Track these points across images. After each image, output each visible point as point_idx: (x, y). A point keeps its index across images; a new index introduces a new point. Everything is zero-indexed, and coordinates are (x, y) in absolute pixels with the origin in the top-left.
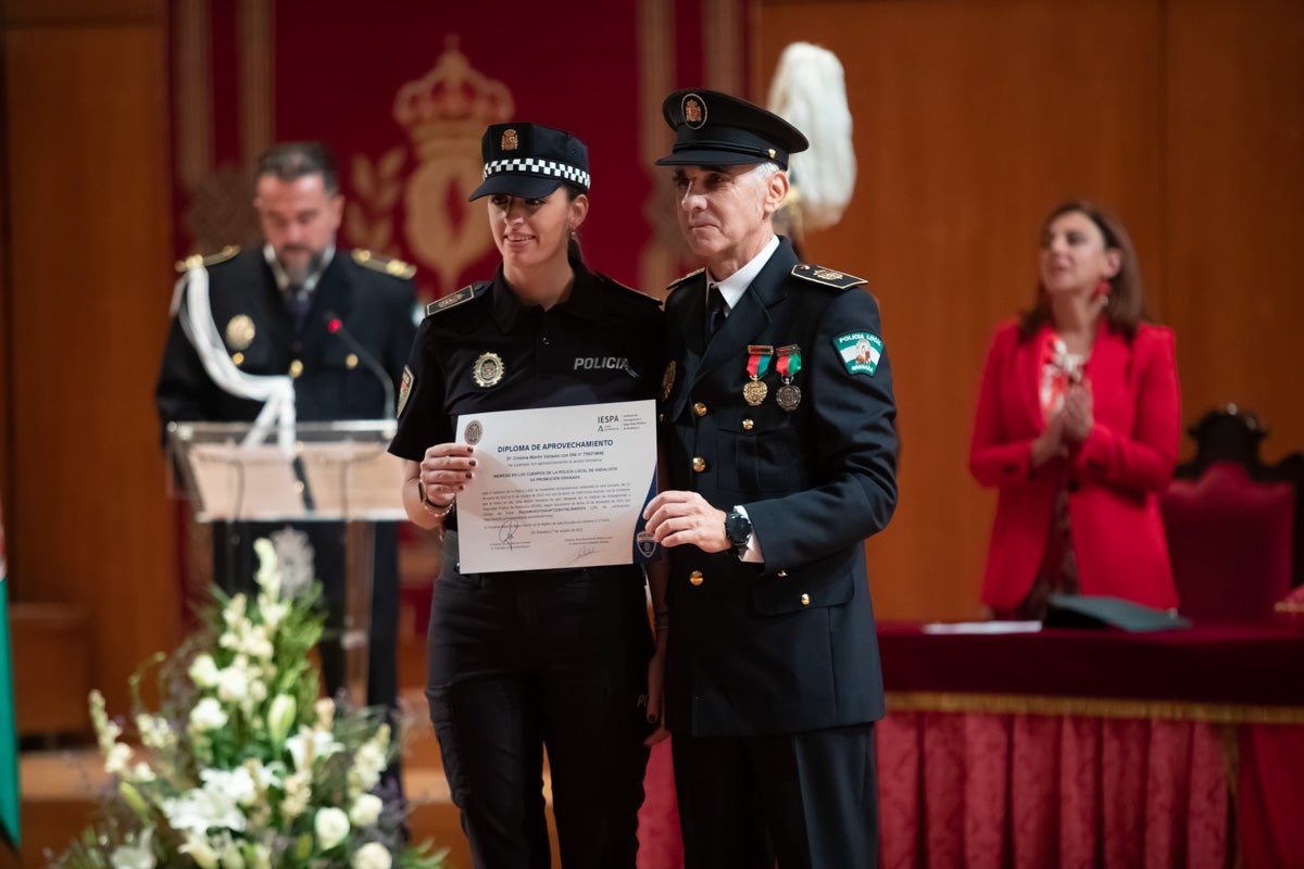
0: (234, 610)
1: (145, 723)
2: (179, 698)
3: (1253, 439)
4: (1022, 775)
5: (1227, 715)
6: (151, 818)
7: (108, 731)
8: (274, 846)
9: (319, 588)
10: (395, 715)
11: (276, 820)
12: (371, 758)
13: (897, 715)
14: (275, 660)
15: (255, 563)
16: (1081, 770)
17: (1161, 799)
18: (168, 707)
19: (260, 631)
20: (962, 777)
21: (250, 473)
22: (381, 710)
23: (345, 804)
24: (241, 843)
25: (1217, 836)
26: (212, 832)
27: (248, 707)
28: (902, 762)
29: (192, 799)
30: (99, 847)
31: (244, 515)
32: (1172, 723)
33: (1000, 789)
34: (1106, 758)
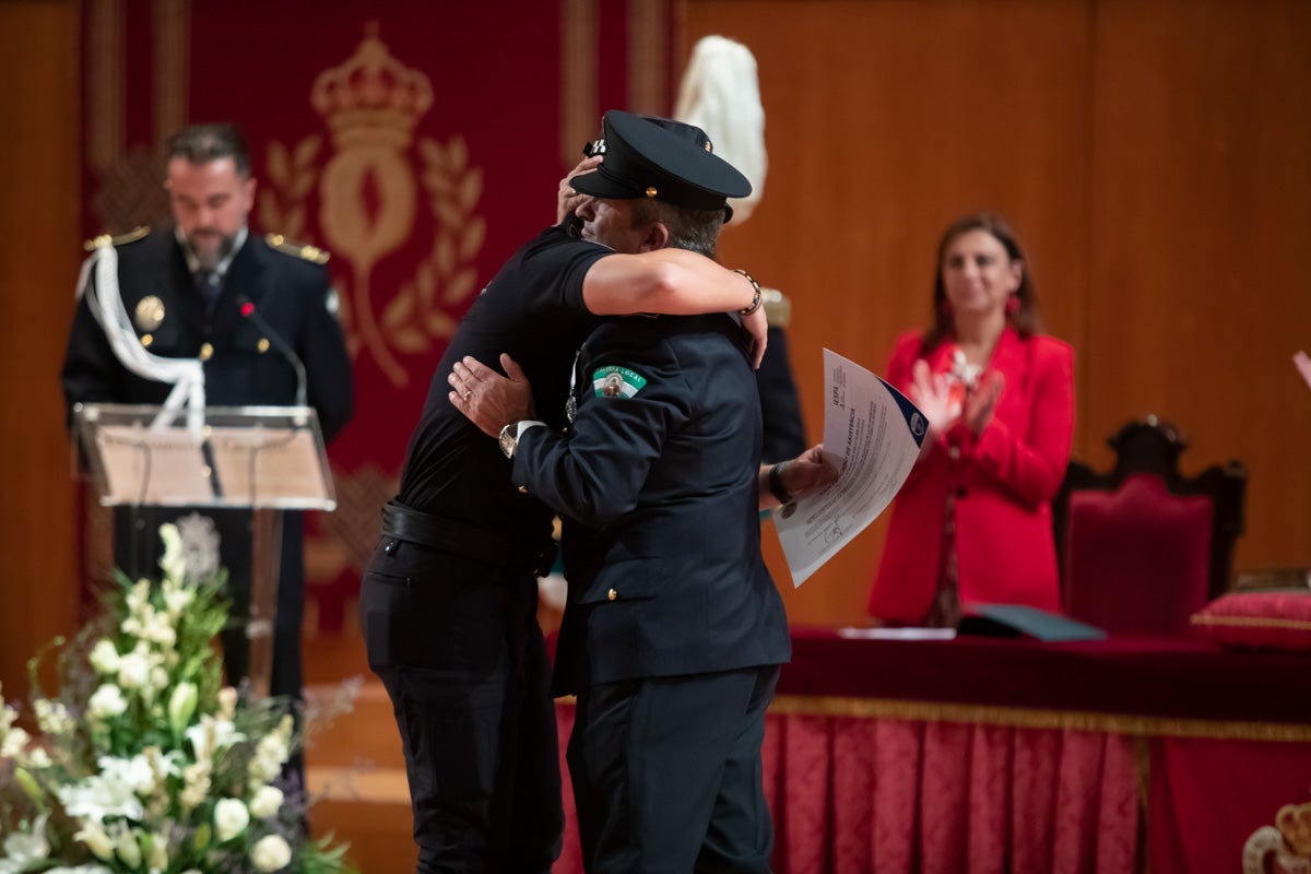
0: (137, 596)
1: (42, 708)
2: (79, 683)
3: (1172, 451)
4: (932, 783)
5: (1139, 727)
6: (46, 804)
8: (171, 836)
9: (225, 575)
10: (298, 706)
11: (175, 810)
12: (274, 750)
13: (806, 719)
14: (177, 647)
15: (160, 548)
16: (992, 779)
17: (1071, 810)
18: (66, 692)
19: (163, 618)
20: (872, 785)
21: (156, 456)
22: (284, 700)
23: (246, 796)
24: (138, 832)
25: (1126, 850)
26: (107, 821)
27: (148, 694)
28: (812, 767)
29: (88, 786)
31: (149, 500)
32: (1085, 734)
33: (910, 796)
34: (1017, 768)
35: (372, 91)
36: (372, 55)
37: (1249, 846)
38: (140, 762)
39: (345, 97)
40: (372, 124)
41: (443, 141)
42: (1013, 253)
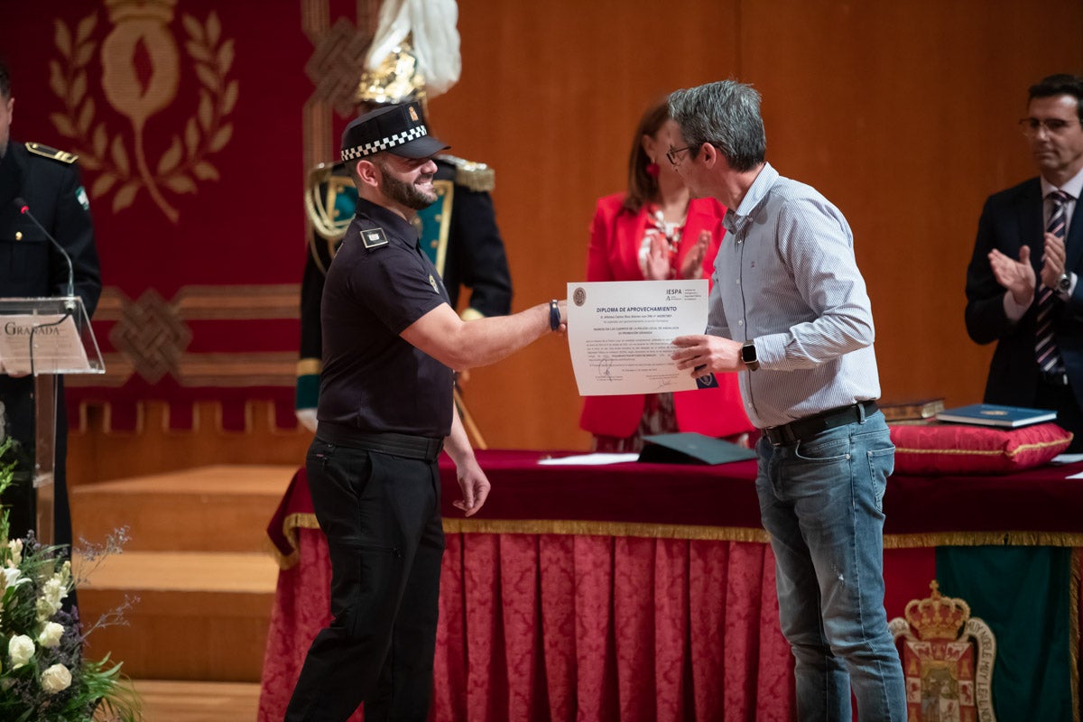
4: (623, 587)
12: (56, 589)
13: (516, 537)
16: (673, 584)
20: (573, 591)
23: (33, 630)
28: (523, 576)
33: (606, 600)
34: (692, 575)
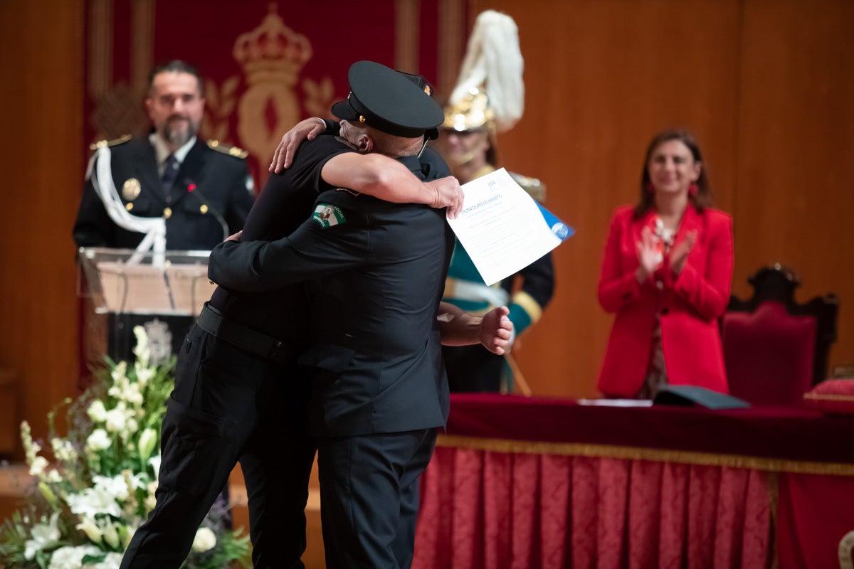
0: (119, 372)
1: (57, 443)
2: (80, 428)
3: (793, 285)
4: (636, 499)
5: (772, 466)
6: (58, 506)
7: (32, 448)
11: (141, 510)
13: (555, 457)
14: (144, 405)
15: (134, 341)
16: (675, 498)
17: (727, 518)
18: (72, 434)
19: (135, 386)
20: (597, 500)
21: (132, 282)
24: (117, 524)
25: (762, 545)
26: (97, 517)
27: (125, 436)
28: (558, 487)
29: (86, 494)
30: (23, 524)
31: (127, 310)
32: (735, 469)
33: (622, 507)
34: (692, 491)
35: (272, 48)
36: (273, 24)
37: (843, 543)
38: (119, 479)
39: (255, 51)
40: (272, 70)
41: (318, 81)
42: (697, 156)
